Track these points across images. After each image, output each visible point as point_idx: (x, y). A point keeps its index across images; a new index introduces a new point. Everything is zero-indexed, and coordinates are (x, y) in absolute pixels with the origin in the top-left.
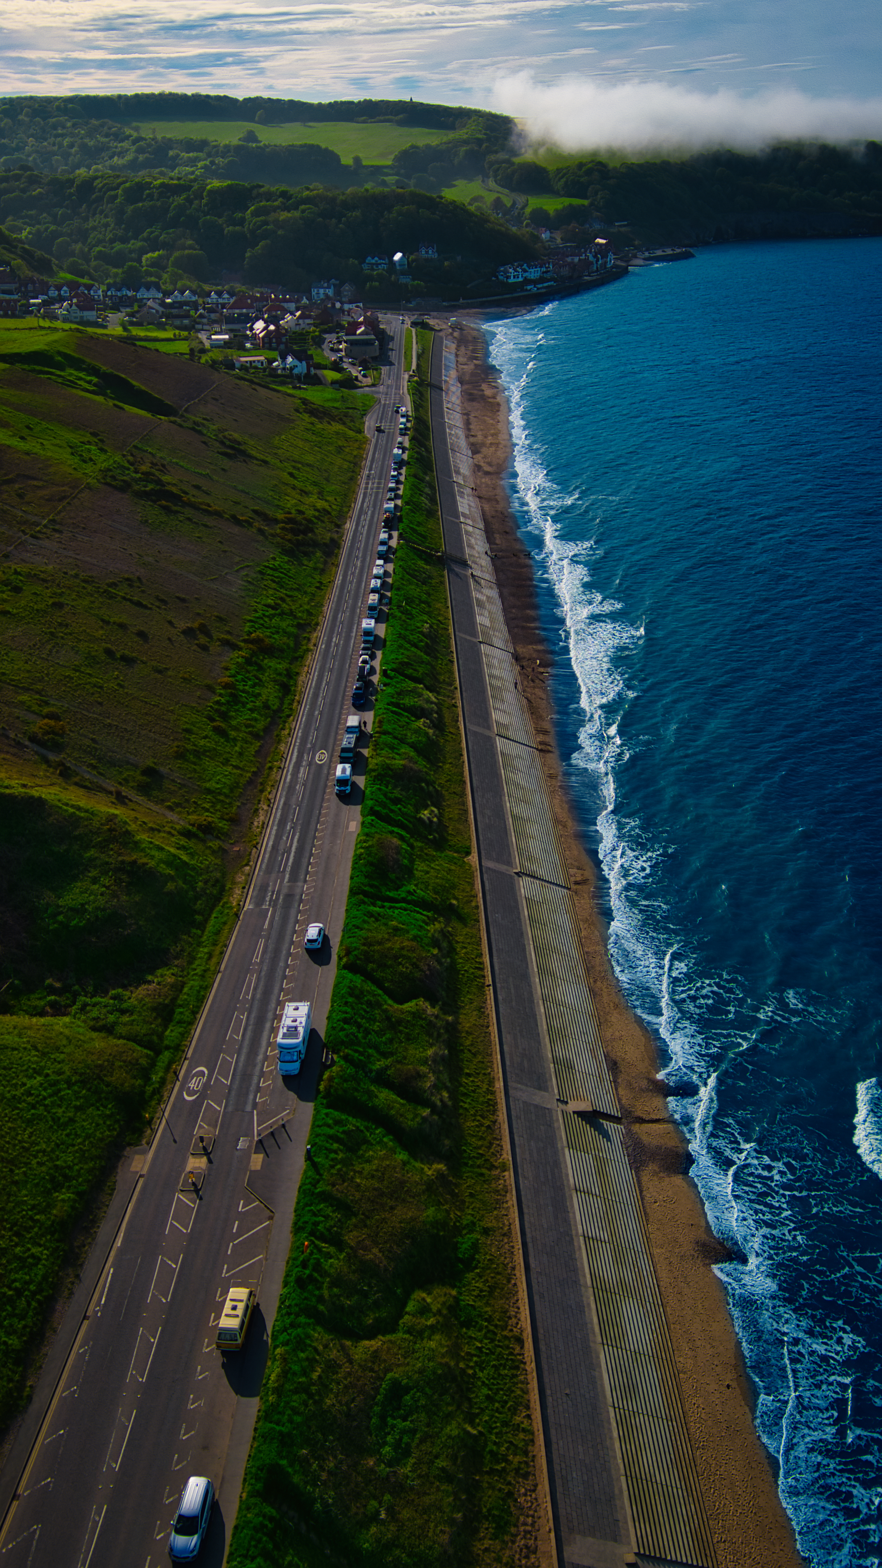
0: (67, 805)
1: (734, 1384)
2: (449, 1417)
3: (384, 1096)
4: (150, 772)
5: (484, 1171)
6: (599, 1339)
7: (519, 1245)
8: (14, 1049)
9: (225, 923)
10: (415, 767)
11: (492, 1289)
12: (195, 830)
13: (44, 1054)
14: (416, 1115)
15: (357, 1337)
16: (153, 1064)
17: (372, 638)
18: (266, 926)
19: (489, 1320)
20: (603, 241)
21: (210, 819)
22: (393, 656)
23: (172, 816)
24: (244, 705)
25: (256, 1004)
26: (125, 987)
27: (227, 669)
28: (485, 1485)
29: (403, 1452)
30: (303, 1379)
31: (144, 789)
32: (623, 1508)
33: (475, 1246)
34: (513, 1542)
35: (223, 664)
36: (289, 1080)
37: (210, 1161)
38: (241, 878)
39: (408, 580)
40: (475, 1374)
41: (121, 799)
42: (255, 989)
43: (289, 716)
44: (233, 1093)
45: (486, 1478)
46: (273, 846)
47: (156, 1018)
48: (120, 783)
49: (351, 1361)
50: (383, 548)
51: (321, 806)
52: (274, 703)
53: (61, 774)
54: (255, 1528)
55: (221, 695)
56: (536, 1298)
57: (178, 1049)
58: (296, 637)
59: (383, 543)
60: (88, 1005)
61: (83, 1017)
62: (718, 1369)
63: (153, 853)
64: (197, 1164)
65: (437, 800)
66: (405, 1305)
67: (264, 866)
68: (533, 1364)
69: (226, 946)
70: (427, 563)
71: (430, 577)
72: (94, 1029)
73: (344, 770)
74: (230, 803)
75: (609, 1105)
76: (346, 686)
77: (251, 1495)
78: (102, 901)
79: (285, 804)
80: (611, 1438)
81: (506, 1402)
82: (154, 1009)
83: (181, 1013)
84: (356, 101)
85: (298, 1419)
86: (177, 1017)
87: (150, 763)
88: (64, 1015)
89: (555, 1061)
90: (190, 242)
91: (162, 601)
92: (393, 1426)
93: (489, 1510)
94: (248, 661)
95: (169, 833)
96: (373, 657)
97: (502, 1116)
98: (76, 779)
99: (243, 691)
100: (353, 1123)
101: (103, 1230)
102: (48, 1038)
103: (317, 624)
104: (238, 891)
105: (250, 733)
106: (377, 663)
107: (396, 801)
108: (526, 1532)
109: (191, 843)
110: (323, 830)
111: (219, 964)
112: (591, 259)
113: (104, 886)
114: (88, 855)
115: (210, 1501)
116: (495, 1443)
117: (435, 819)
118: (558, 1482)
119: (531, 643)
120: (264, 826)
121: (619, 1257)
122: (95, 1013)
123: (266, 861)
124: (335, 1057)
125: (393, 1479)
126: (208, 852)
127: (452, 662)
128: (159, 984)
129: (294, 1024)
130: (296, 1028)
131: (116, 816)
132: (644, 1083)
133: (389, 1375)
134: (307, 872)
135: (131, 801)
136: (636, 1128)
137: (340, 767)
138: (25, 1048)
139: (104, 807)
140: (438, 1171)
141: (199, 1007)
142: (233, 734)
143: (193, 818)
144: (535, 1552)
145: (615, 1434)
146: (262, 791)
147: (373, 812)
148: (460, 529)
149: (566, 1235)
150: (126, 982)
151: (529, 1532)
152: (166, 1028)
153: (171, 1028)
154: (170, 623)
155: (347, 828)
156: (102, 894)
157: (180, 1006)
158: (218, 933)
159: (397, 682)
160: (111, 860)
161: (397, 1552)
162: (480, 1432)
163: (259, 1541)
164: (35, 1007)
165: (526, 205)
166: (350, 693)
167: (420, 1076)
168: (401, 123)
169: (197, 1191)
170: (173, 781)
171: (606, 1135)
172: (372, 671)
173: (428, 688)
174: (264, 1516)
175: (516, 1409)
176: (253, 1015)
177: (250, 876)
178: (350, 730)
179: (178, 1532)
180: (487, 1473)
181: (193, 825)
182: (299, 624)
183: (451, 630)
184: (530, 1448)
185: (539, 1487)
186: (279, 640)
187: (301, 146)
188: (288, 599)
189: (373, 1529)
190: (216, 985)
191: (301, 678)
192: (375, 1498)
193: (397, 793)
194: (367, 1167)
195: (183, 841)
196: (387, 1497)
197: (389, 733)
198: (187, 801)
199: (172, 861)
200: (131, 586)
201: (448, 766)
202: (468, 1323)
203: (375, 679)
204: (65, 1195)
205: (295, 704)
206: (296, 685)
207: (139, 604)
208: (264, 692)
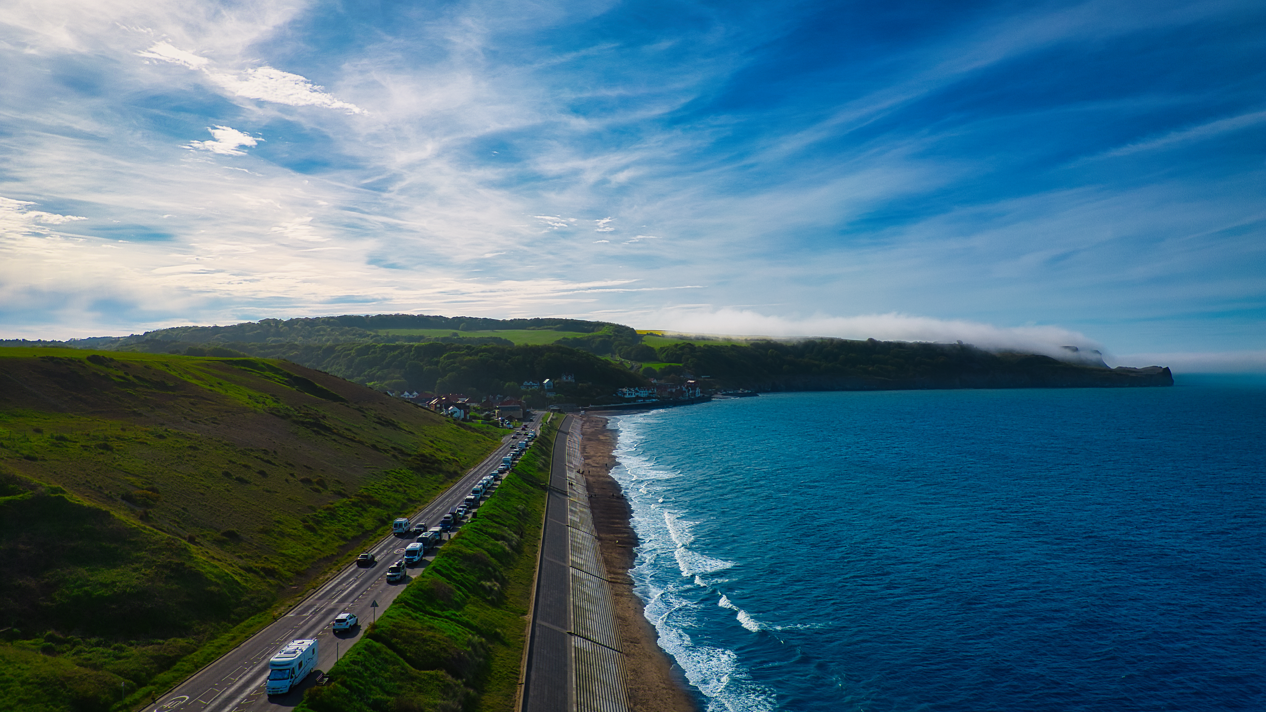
4: (231, 535)
9: (260, 623)
10: (485, 559)
12: (257, 569)
16: (132, 691)
20: (693, 381)
21: (276, 568)
23: (239, 560)
24: (340, 522)
26: (131, 644)
27: (333, 503)
31: (218, 542)
36: (275, 697)
38: (291, 602)
46: (331, 588)
47: (153, 664)
48: (197, 536)
55: (320, 513)
57: (166, 686)
63: (206, 566)
65: (501, 579)
67: (316, 597)
69: (255, 634)
70: (533, 486)
71: (533, 492)
74: (300, 565)
78: (135, 582)
82: (154, 658)
83: (183, 665)
84: (528, 319)
86: (176, 667)
87: (233, 530)
90: (398, 375)
91: (291, 465)
94: (355, 504)
95: (230, 564)
99: (342, 516)
104: (284, 608)
105: (339, 536)
107: (460, 570)
109: (250, 575)
111: (241, 643)
112: (684, 389)
113: (143, 574)
114: (137, 555)
117: (496, 589)
119: (613, 533)
120: (327, 581)
123: (321, 594)
126: (264, 583)
127: (540, 528)
128: (168, 645)
129: (294, 650)
130: (295, 652)
134: (357, 598)
141: (204, 664)
142: (322, 533)
143: (260, 565)
146: (336, 564)
150: (134, 642)
152: (160, 671)
153: (166, 672)
154: (291, 474)
156: (138, 579)
157: (185, 661)
158: (250, 627)
159: (484, 521)
160: (158, 560)
165: (641, 367)
168: (557, 329)
170: (250, 543)
173: (512, 531)
177: (300, 601)
181: (257, 567)
182: (410, 499)
183: (543, 516)
186: (387, 501)
187: (488, 338)
193: (462, 566)
195: (241, 571)
197: (467, 539)
198: (259, 556)
199: (223, 577)
200: (266, 454)
201: (518, 569)
207: (268, 462)
208: (363, 520)
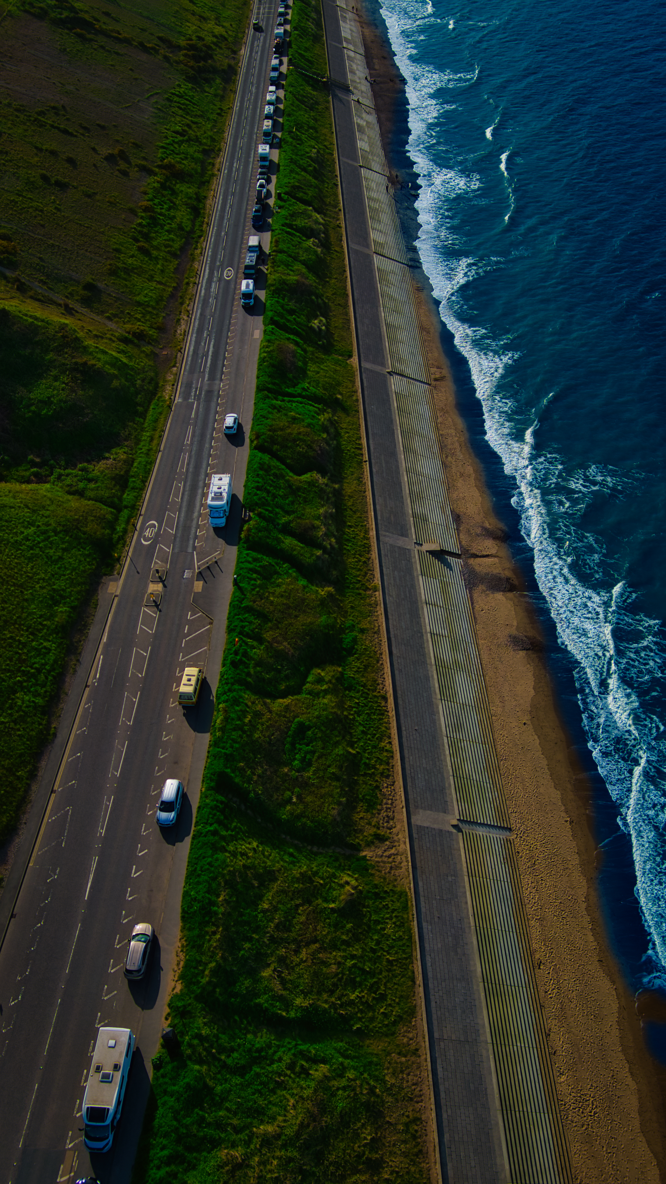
0: (26, 315)
1: (529, 722)
2: (336, 744)
3: (289, 542)
4: (89, 287)
5: (361, 591)
6: (439, 697)
7: (385, 639)
8: (11, 507)
9: (161, 413)
10: (307, 282)
11: (366, 667)
12: (130, 337)
13: (34, 511)
14: (312, 555)
15: (274, 697)
16: (116, 519)
17: (267, 163)
18: (193, 416)
19: (364, 686)
21: (142, 328)
22: (286, 180)
23: (111, 325)
24: (162, 228)
25: (190, 475)
26: (89, 462)
27: (145, 193)
28: (361, 782)
29: (306, 764)
30: (238, 722)
31: (86, 302)
32: (451, 794)
33: (355, 640)
34: (379, 814)
35: (142, 189)
36: (218, 530)
37: (165, 586)
38: (170, 377)
39: (298, 106)
40: (354, 718)
41: (69, 311)
42: (188, 464)
43: (200, 237)
44: (178, 539)
45: (362, 778)
46: (194, 351)
47: (115, 485)
48: (67, 297)
49: (270, 712)
50: (275, 74)
51: (231, 317)
52: (187, 225)
53: (18, 289)
54: (211, 808)
55: (142, 218)
56: (397, 672)
57: (134, 508)
58: (203, 163)
59: (275, 69)
60: (62, 475)
61: (60, 484)
62: (519, 714)
63: (100, 356)
64: (155, 588)
65: (324, 311)
66: (306, 677)
67: (188, 368)
68: (394, 712)
69: (164, 431)
70: (314, 89)
71: (317, 103)
72: (69, 493)
73: (248, 285)
74: (157, 314)
75: (452, 546)
76: (247, 209)
77: (208, 789)
78: (63, 395)
79: (201, 314)
80: (445, 755)
81: (375, 735)
82: (113, 479)
83: (134, 482)
85: (237, 746)
86: (131, 485)
87: (89, 279)
88: (46, 482)
89: (414, 515)
91: (85, 128)
92: (300, 750)
93: (363, 796)
94: (163, 186)
95: (110, 339)
96: (268, 181)
97: (374, 555)
98: (31, 293)
99: (161, 214)
100: (267, 560)
101: (93, 631)
102: (35, 499)
103: (220, 150)
104: (169, 388)
105: (169, 252)
106: (272, 187)
107: (291, 312)
108: (387, 808)
109: (129, 348)
110: (233, 337)
111: (159, 445)
113: (64, 383)
114: (48, 357)
115: (182, 794)
116: (368, 758)
117: (323, 328)
118: (409, 780)
120: (185, 334)
121: (454, 646)
122: (68, 481)
123: (189, 363)
124: (251, 514)
125: (300, 780)
126: (142, 355)
127: (337, 185)
128: (114, 459)
129: (219, 490)
130: (221, 493)
131: (67, 325)
132: (479, 531)
133: (296, 720)
134: (222, 373)
135: (77, 312)
136: (471, 561)
137: (244, 282)
138: (19, 507)
139: (57, 318)
140: (329, 592)
141: (147, 478)
142: (155, 253)
143: (128, 326)
144: (393, 819)
145: (447, 752)
146: (182, 304)
147: (273, 322)
148: (342, 55)
149: (419, 633)
150: (89, 458)
151: (390, 808)
152: (123, 492)
153: (127, 492)
154: (94, 149)
155: (253, 335)
156: (63, 390)
157: (133, 476)
158: (156, 421)
159: (290, 205)
160: (66, 362)
161: (304, 820)
162: (358, 752)
163: (215, 815)
164: (23, 477)
166: (251, 215)
167: (314, 528)
169: (157, 606)
170: (109, 295)
171: (449, 566)
172: (269, 195)
173: (316, 210)
174: (217, 801)
175: (381, 739)
176: (188, 484)
177: (177, 375)
178: (251, 249)
179: (161, 810)
180: (362, 775)
181: (129, 333)
182: (204, 150)
183: (336, 155)
184: (390, 761)
185: (396, 783)
186: (187, 165)
188: (194, 126)
189: (288, 808)
190: (158, 461)
191: (209, 202)
192: (289, 790)
193: (292, 305)
194: (278, 590)
195: (122, 347)
196: (297, 790)
197: (284, 252)
198: (122, 312)
199: (115, 363)
200: (57, 114)
201: (333, 281)
202: (350, 688)
203: (271, 202)
204: (62, 609)
205: (205, 226)
206: (204, 208)
207: (65, 132)
208: (179, 214)
